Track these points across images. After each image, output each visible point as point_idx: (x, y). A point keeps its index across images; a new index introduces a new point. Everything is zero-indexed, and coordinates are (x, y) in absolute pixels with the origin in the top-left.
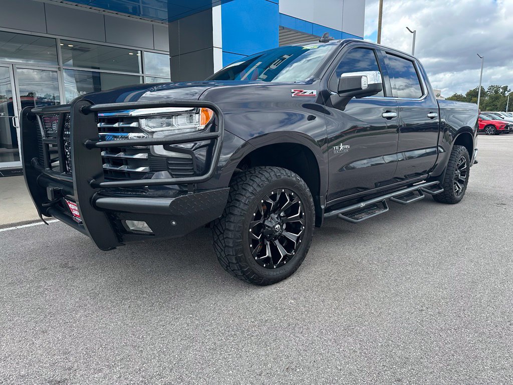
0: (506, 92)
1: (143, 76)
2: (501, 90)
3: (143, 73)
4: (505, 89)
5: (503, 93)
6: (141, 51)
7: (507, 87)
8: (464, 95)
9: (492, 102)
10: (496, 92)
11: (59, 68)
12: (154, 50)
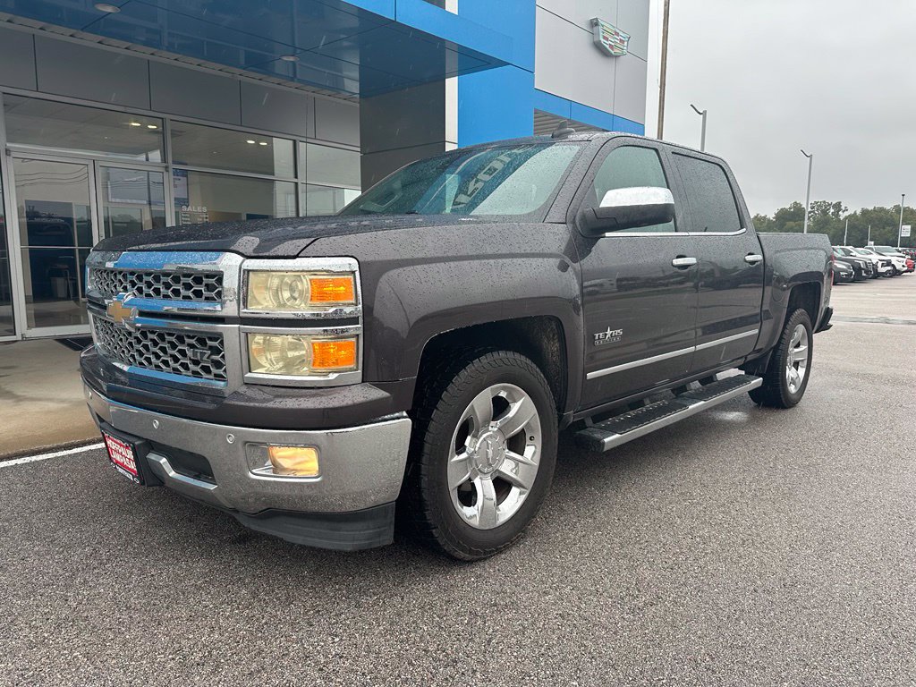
0: (840, 213)
1: (296, 183)
2: (832, 210)
3: (296, 177)
4: (838, 206)
5: (836, 214)
6: (295, 141)
7: (840, 203)
8: (771, 216)
10: (825, 212)
11: (166, 168)
12: (314, 139)
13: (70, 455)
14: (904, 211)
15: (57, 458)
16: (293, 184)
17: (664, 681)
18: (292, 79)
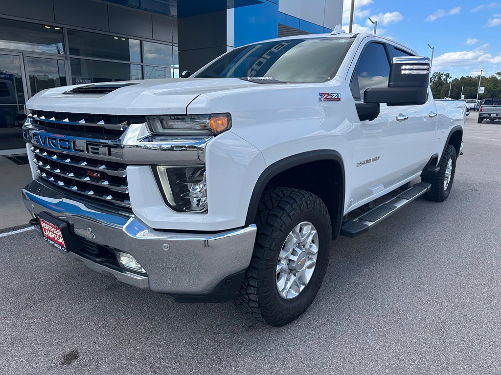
0: (448, 79)
1: (142, 66)
2: (444, 77)
3: (142, 62)
4: (448, 76)
5: (446, 79)
6: (141, 41)
7: (449, 74)
9: (436, 88)
10: (440, 78)
11: (66, 57)
12: (152, 40)
13: (16, 234)
14: (482, 78)
15: (9, 236)
16: (140, 66)
17: (327, 370)
18: (138, 8)
